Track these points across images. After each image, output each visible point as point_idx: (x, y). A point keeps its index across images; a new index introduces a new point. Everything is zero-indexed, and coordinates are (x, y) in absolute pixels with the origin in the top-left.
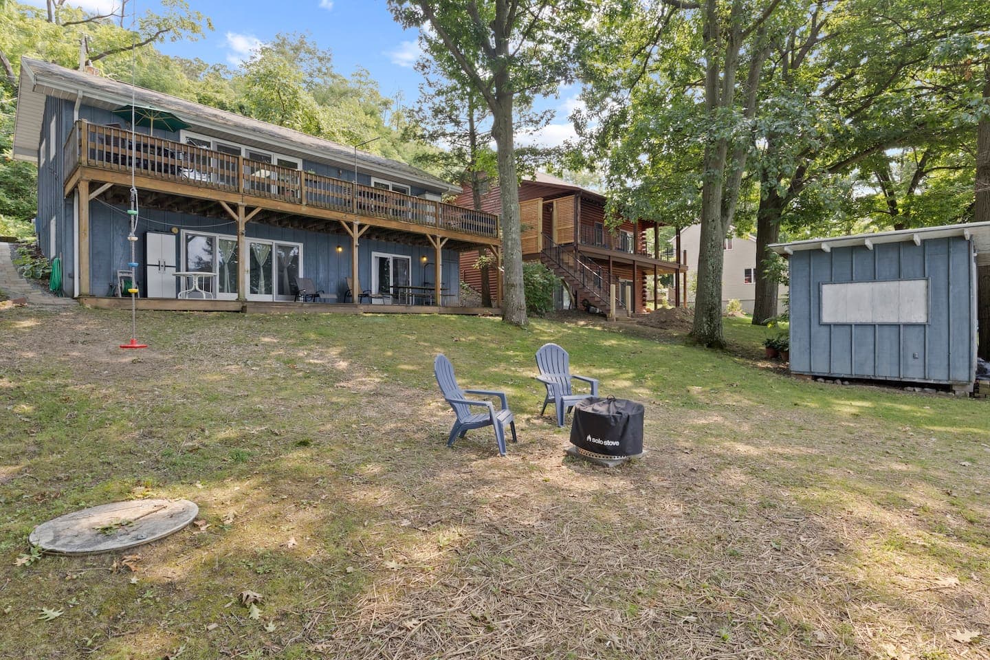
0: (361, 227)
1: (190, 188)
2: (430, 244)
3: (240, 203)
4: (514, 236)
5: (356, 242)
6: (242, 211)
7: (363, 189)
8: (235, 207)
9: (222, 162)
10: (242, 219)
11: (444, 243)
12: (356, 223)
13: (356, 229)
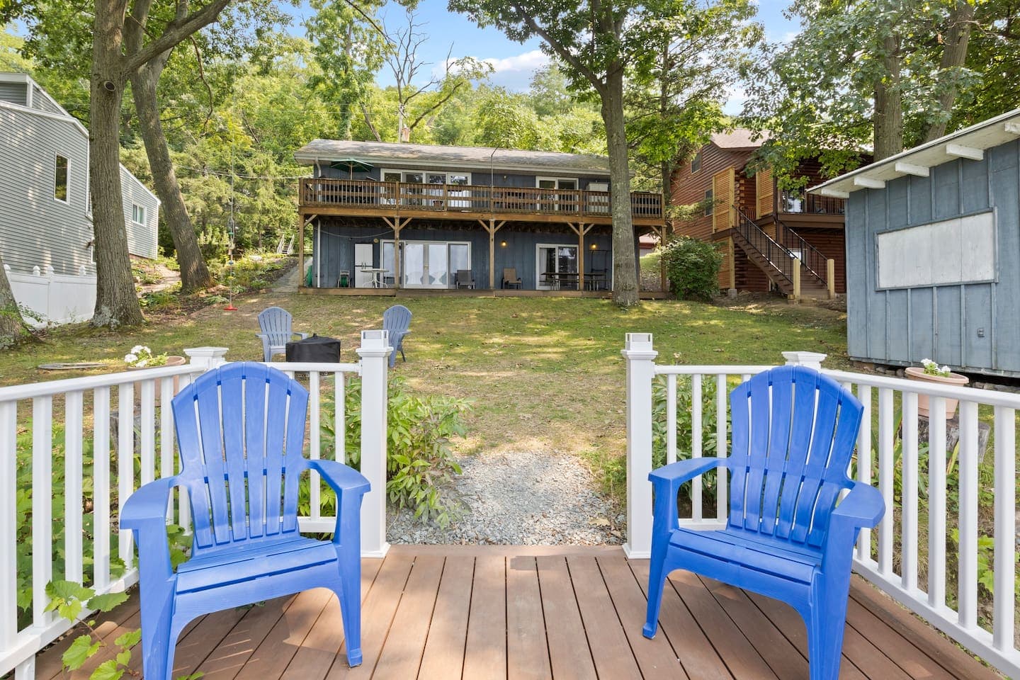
0: (497, 223)
1: (362, 211)
2: (573, 232)
3: (395, 216)
4: (619, 215)
5: (492, 237)
6: (397, 222)
7: (500, 190)
8: (392, 220)
9: (389, 188)
10: (397, 228)
11: (588, 229)
12: (492, 220)
13: (492, 225)
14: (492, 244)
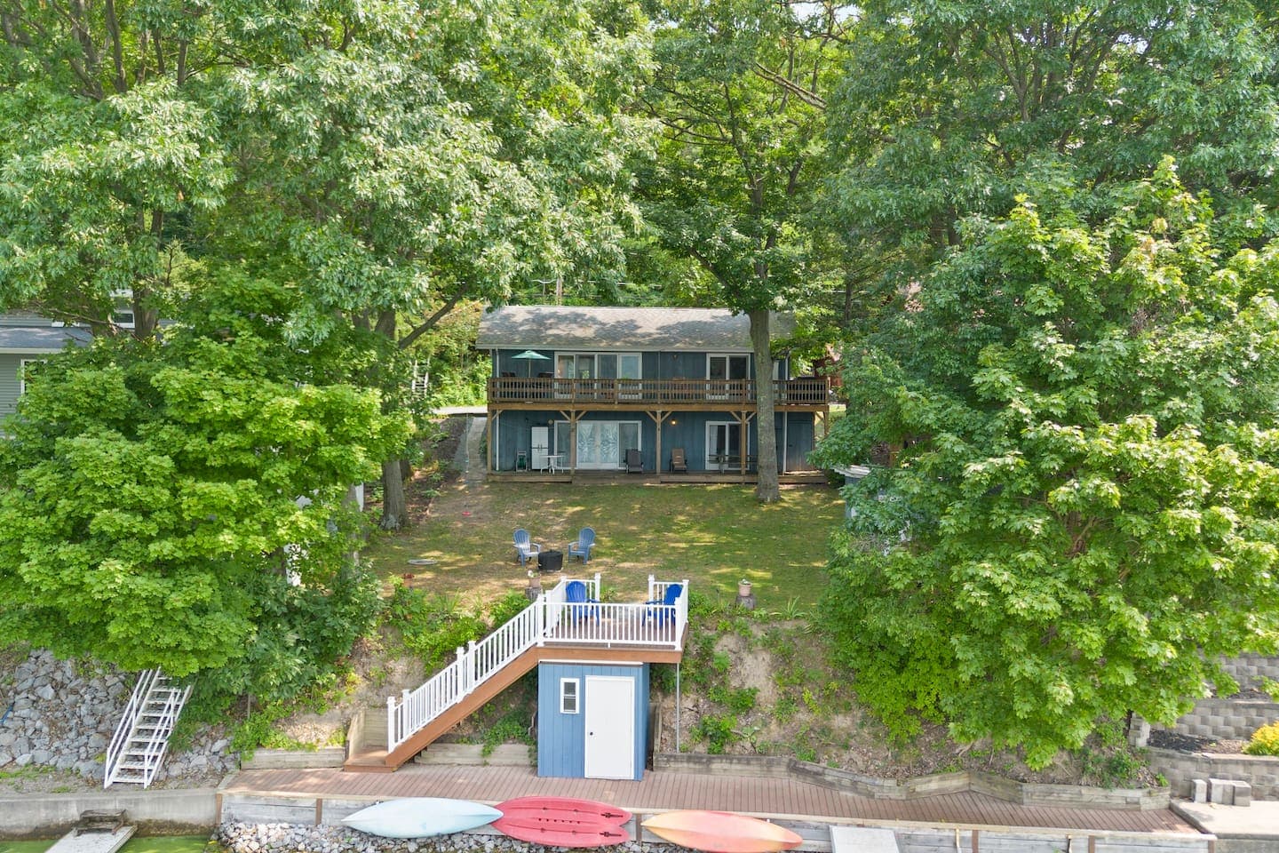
1: (542, 405)
3: (571, 410)
6: (573, 415)
7: (667, 382)
8: (569, 413)
10: (572, 421)
11: (750, 417)
12: (659, 412)
13: (659, 416)
14: (659, 434)
